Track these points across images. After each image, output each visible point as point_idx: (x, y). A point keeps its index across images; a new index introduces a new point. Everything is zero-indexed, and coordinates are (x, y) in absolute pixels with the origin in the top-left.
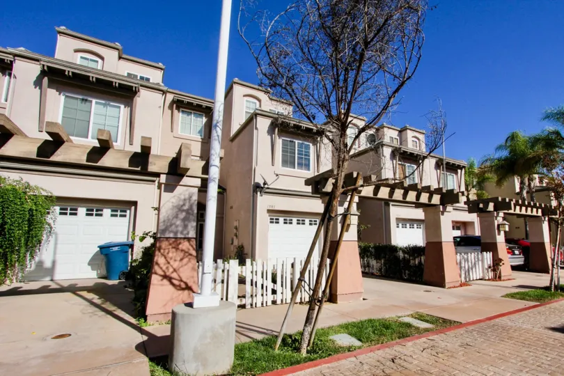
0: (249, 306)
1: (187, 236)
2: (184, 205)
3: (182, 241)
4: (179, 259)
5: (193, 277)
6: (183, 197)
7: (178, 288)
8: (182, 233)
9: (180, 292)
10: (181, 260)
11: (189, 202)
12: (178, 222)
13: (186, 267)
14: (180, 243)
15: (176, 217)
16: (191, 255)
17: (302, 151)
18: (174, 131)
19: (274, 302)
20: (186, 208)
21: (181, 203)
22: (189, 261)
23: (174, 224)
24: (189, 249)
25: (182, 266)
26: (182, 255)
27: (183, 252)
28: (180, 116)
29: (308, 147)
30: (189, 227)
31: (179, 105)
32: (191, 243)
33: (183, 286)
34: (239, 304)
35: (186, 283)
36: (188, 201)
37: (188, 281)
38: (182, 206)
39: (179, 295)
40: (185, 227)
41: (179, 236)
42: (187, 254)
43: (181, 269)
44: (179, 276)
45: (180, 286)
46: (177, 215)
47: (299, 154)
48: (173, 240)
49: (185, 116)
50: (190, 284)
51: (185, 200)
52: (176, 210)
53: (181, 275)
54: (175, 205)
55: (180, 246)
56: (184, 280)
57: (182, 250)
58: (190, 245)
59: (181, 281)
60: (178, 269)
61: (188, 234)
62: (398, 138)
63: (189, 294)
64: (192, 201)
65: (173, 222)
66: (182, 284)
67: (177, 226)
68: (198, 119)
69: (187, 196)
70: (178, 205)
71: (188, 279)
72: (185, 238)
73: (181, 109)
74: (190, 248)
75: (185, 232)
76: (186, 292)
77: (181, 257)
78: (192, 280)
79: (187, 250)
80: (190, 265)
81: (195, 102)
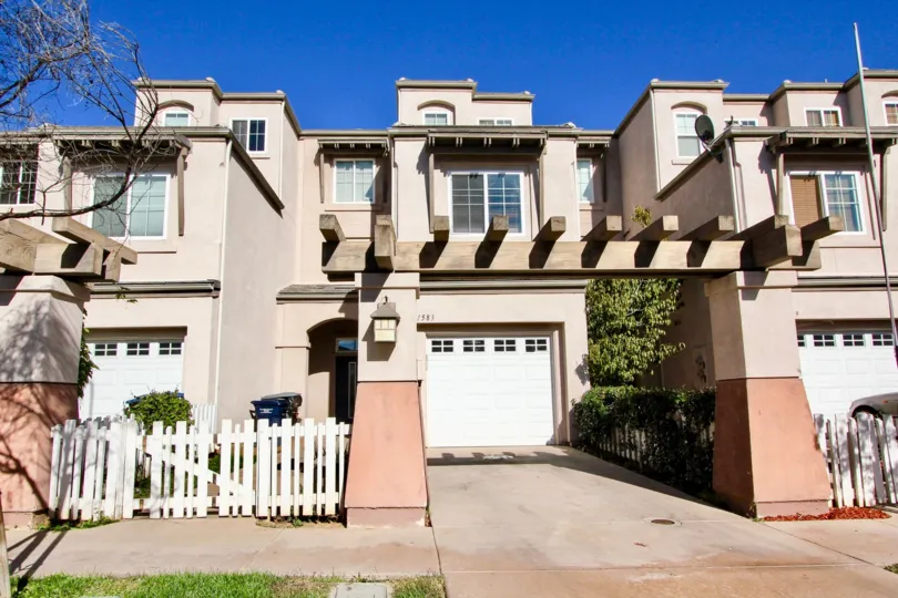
0: (157, 515)
1: (28, 379)
2: (27, 323)
3: (19, 387)
4: (11, 418)
5: (30, 451)
6: (25, 311)
7: (4, 469)
8: (20, 373)
9: (7, 476)
10: (15, 419)
11: (36, 318)
12: (16, 355)
13: (20, 433)
14: (15, 391)
15: (13, 345)
16: (31, 411)
17: (500, 192)
18: (325, 201)
19: (213, 511)
20: (30, 327)
21: (22, 321)
22: (28, 422)
23: (9, 357)
24: (30, 402)
25: (15, 431)
26: (17, 410)
27: (19, 407)
28: (333, 172)
29: (514, 182)
30: (34, 363)
31: (330, 153)
32: (35, 390)
33: (13, 465)
34: (137, 507)
35: (17, 462)
36: (33, 316)
37: (21, 458)
38: (23, 326)
39: (4, 481)
40: (27, 361)
41: (17, 378)
42: (25, 410)
43: (12, 437)
44: (8, 448)
45: (7, 465)
46: (15, 341)
47: (491, 200)
48: (6, 385)
49: (343, 170)
50: (23, 464)
51: (29, 314)
52: (13, 333)
53: (11, 446)
54: (13, 324)
55: (16, 396)
56: (15, 455)
57: (18, 403)
58: (33, 393)
59: (10, 456)
60: (8, 436)
61: (31, 373)
62: (838, 109)
63: (21, 482)
64: (41, 316)
65: (8, 353)
66: (11, 462)
67: (14, 362)
68: (366, 170)
69: (32, 308)
70: (17, 325)
71: (21, 454)
72: (23, 383)
73: (335, 160)
74: (33, 399)
75: (25, 372)
76: (16, 477)
77: (15, 415)
78: (28, 456)
79: (26, 403)
80: (28, 429)
81: (352, 142)
